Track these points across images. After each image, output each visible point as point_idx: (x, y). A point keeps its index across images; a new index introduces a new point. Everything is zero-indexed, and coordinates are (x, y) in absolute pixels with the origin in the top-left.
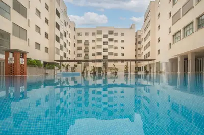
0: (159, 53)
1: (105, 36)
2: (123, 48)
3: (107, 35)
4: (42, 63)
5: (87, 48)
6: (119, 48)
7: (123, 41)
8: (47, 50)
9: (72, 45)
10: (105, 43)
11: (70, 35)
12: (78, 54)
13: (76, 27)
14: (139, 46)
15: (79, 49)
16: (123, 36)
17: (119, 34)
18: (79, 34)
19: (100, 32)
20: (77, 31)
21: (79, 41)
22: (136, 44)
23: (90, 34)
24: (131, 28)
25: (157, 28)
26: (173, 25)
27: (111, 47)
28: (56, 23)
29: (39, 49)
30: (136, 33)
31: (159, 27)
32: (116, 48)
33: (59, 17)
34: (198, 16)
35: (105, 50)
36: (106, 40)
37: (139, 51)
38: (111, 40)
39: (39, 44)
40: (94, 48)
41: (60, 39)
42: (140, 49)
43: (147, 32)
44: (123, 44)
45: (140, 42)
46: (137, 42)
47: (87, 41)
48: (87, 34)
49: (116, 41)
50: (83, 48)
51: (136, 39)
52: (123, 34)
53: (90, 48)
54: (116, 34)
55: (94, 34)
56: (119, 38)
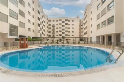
0: (91, 33)
1: (63, 22)
2: (73, 28)
3: (64, 22)
4: (31, 38)
5: (54, 28)
6: (71, 28)
7: (73, 25)
8: (33, 31)
9: (46, 27)
10: (63, 26)
11: (45, 22)
12: (49, 31)
13: (48, 17)
14: (82, 27)
15: (50, 28)
16: (73, 22)
17: (71, 21)
18: (49, 21)
19: (60, 20)
20: (49, 19)
21: (50, 25)
22: (80, 26)
23: (55, 21)
24: (77, 18)
25: (90, 19)
26: (97, 20)
27: (66, 28)
28: (38, 17)
29: (30, 31)
30: (80, 20)
31: (91, 19)
32: (69, 28)
33: (39, 14)
34: (108, 18)
35: (63, 30)
36: (64, 24)
37: (81, 30)
38: (66, 24)
39: (30, 29)
40: (57, 28)
41: (40, 25)
42: (82, 29)
43: (85, 21)
44: (73, 26)
45: (82, 25)
46: (81, 25)
47: (54, 24)
48: (54, 21)
49: (69, 25)
50: (52, 28)
51: (80, 23)
52: (73, 21)
53: (55, 28)
54: (69, 21)
55: (57, 21)
56: (71, 23)
